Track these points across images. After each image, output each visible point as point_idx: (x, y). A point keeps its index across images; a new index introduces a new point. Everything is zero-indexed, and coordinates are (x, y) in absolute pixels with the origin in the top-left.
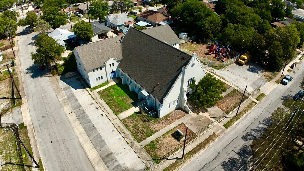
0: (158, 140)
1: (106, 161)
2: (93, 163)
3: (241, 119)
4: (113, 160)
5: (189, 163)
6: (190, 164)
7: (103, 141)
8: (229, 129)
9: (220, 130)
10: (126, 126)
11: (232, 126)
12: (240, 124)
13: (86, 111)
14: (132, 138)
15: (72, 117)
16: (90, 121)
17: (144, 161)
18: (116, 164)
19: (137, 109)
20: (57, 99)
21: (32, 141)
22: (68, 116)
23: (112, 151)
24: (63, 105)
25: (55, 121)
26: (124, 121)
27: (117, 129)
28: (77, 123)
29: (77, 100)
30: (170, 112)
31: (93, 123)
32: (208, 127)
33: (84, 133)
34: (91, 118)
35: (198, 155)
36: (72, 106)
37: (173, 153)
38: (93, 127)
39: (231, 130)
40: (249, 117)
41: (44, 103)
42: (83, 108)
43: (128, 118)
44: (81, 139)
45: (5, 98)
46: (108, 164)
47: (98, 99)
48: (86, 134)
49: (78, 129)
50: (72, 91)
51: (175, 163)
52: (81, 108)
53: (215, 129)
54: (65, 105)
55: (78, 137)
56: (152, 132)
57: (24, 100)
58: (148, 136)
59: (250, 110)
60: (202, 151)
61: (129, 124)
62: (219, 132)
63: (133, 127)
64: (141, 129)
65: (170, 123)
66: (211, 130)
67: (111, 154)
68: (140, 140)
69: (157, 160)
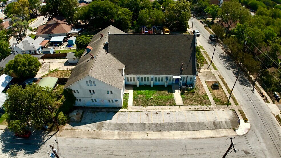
0: (214, 96)
1: (219, 128)
2: (217, 136)
4: (220, 123)
7: (199, 123)
10: (191, 105)
11: (217, 68)
13: (154, 122)
14: (205, 107)
16: (171, 124)
17: (227, 109)
18: (224, 123)
19: (178, 93)
20: (111, 140)
23: (212, 121)
24: (127, 137)
25: (150, 152)
27: (191, 111)
29: (131, 124)
32: (214, 75)
33: (183, 132)
34: (167, 122)
36: (136, 131)
37: (226, 95)
38: (180, 124)
39: (220, 70)
41: (107, 155)
42: (148, 123)
43: (184, 101)
44: (189, 136)
46: (223, 127)
47: (144, 108)
48: (184, 131)
50: (110, 123)
51: (233, 98)
52: (147, 124)
54: (130, 135)
55: (185, 138)
56: (206, 96)
58: (208, 99)
61: (191, 103)
62: (219, 74)
63: (195, 102)
64: (199, 99)
65: (202, 85)
66: (216, 75)
67: (214, 122)
68: (209, 104)
69: (228, 103)
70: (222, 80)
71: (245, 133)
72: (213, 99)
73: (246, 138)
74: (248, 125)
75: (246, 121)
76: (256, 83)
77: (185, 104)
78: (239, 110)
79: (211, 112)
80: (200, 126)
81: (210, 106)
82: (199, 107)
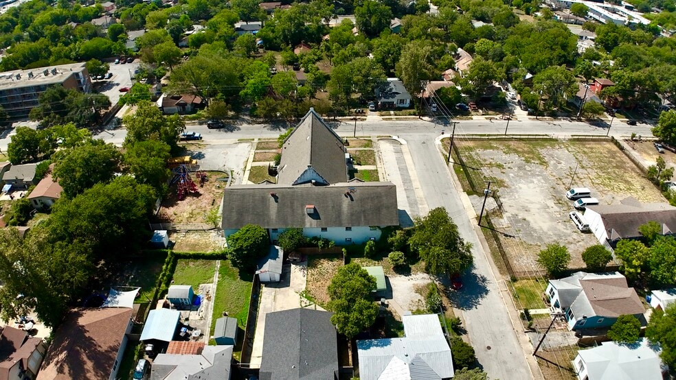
0: (361, 146)
1: (400, 151)
2: (409, 154)
4: (395, 150)
7: (397, 160)
10: (375, 161)
13: (402, 184)
14: (376, 154)
15: (416, 184)
16: (401, 174)
17: (377, 143)
18: (395, 148)
19: (356, 167)
21: (456, 178)
22: (420, 187)
23: (393, 153)
24: (424, 199)
25: (434, 187)
26: (374, 163)
27: (383, 162)
28: (412, 178)
29: (408, 197)
31: (399, 172)
33: (409, 169)
34: (400, 177)
43: (370, 164)
44: (413, 167)
45: (506, 235)
46: (400, 149)
49: (413, 173)
50: (411, 211)
55: (416, 170)
56: (360, 151)
57: (476, 223)
61: (372, 161)
63: (370, 158)
64: (365, 155)
68: (371, 151)
69: (369, 141)
72: (365, 148)
74: (395, 137)
76: (337, 118)
78: (378, 137)
79: (382, 152)
80: (400, 160)
81: (375, 151)
82: (376, 157)
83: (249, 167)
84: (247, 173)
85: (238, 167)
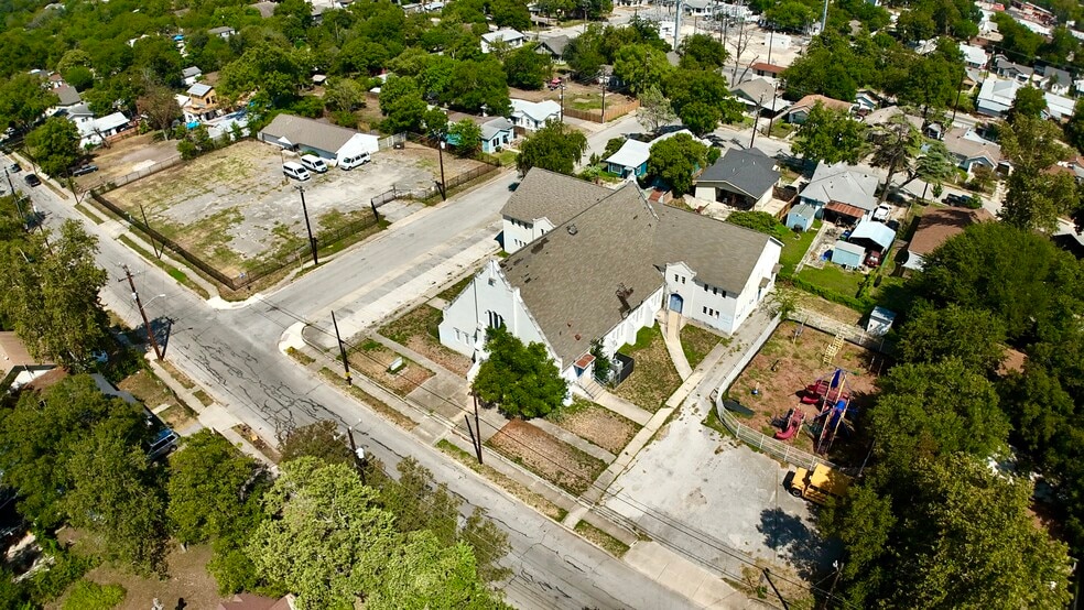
0: (384, 349)
2: (337, 302)
3: (478, 475)
5: (343, 396)
6: (339, 397)
7: (376, 300)
8: (438, 451)
9: (427, 434)
10: (413, 312)
11: (447, 457)
12: (457, 475)
13: (439, 266)
14: (386, 324)
16: (416, 277)
22: (424, 255)
23: (358, 312)
25: (408, 247)
27: (404, 305)
28: (410, 267)
29: (464, 249)
30: (461, 352)
31: (414, 280)
32: (431, 411)
34: (424, 275)
35: (359, 405)
36: (449, 250)
37: (360, 371)
38: (403, 283)
39: (431, 455)
40: (489, 495)
41: (446, 223)
42: (445, 261)
44: (377, 281)
48: (389, 282)
49: (396, 273)
51: (340, 378)
52: (445, 259)
53: (432, 425)
54: (449, 243)
55: (380, 277)
56: (402, 340)
57: (444, 203)
58: (393, 338)
59: (520, 500)
60: (369, 409)
61: (417, 312)
62: (423, 432)
63: (411, 319)
64: (409, 327)
65: (430, 358)
66: (423, 418)
67: (352, 312)
68: (382, 332)
69: (344, 357)
70: (397, 416)
71: (286, 332)
72: (381, 344)
73: (282, 325)
74: (283, 347)
75: (292, 351)
77: (424, 306)
78: (314, 361)
79: (370, 324)
80: (371, 297)
81: (378, 328)
82: (397, 317)
83: (663, 413)
84: (674, 401)
85: (686, 431)
